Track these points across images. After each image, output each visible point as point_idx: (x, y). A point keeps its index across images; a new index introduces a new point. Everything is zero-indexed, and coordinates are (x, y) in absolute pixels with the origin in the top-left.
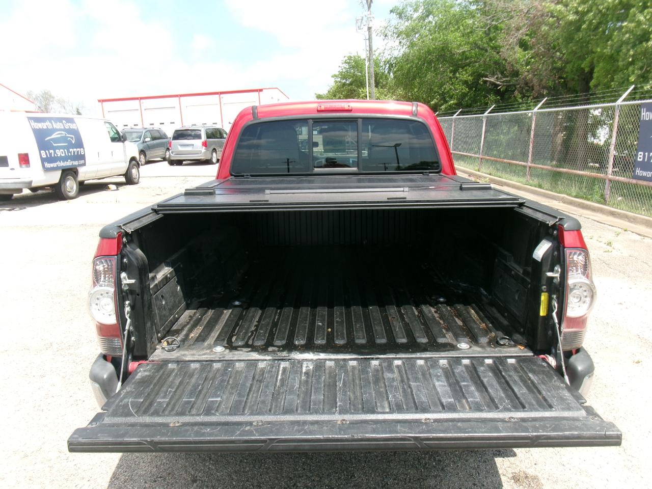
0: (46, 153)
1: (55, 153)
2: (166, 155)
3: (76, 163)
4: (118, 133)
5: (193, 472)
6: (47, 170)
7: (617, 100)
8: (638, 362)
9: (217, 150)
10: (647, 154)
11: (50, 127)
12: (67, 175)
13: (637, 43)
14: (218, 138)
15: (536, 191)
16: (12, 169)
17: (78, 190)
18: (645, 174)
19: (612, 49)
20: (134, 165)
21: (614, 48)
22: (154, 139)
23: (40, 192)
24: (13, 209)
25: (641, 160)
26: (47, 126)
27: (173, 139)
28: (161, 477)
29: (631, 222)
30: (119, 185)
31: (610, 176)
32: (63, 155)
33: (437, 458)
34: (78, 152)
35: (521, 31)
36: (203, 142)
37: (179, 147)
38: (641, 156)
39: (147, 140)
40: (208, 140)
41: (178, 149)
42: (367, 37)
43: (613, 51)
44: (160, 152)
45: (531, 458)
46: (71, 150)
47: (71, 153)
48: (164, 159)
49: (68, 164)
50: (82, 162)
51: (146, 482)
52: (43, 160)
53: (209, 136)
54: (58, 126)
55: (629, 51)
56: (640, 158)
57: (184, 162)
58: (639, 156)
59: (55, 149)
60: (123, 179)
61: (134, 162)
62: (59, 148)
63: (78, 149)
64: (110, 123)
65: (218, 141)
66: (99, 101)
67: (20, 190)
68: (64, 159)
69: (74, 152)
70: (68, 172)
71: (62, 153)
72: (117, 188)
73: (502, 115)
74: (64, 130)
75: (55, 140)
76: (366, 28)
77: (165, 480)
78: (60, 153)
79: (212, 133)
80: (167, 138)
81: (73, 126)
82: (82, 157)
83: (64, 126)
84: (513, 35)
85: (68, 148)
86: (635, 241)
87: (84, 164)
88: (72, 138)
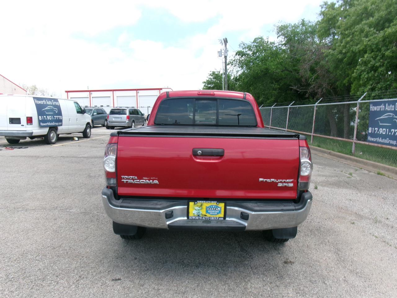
0: (42, 118)
1: (46, 118)
2: (105, 124)
3: (57, 124)
4: (81, 108)
5: (135, 256)
6: (41, 127)
7: (358, 100)
8: (353, 223)
9: (135, 122)
10: (373, 129)
11: (45, 103)
12: (52, 131)
13: (369, 71)
14: (135, 114)
15: (316, 149)
16: (23, 125)
17: (57, 139)
18: (373, 139)
19: (356, 74)
20: (88, 127)
21: (357, 73)
22: (98, 114)
23: (36, 139)
24: (21, 148)
25: (370, 132)
26: (43, 102)
27: (110, 114)
28: (120, 257)
29: (365, 165)
30: (79, 138)
31: (355, 141)
32: (51, 119)
33: (250, 255)
34: (59, 118)
35: (311, 62)
36: (127, 116)
37: (113, 118)
38: (371, 130)
39: (95, 114)
40: (130, 115)
41: (112, 120)
42: (224, 62)
43: (357, 75)
44: (102, 121)
45: (294, 256)
46: (55, 116)
47: (55, 118)
48: (104, 126)
49: (53, 124)
50: (60, 123)
51: (113, 259)
52: (40, 121)
53: (130, 113)
54: (49, 103)
55: (365, 75)
56: (370, 131)
57: (115, 128)
58: (370, 130)
59: (47, 115)
60: (81, 135)
61: (88, 125)
62: (49, 115)
63: (59, 116)
64: (77, 103)
65: (136, 116)
66: (66, 92)
67: (25, 138)
68: (51, 121)
69: (57, 118)
70: (52, 129)
71: (50, 118)
72: (78, 139)
73: (298, 107)
74: (52, 105)
75: (47, 111)
76: (223, 56)
77: (122, 258)
78: (49, 118)
79: (133, 112)
80: (106, 113)
81: (57, 104)
82: (61, 121)
83: (52, 103)
84: (307, 63)
85: (53, 115)
86: (365, 174)
87: (61, 125)
88: (56, 110)
